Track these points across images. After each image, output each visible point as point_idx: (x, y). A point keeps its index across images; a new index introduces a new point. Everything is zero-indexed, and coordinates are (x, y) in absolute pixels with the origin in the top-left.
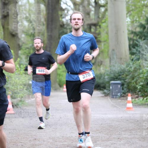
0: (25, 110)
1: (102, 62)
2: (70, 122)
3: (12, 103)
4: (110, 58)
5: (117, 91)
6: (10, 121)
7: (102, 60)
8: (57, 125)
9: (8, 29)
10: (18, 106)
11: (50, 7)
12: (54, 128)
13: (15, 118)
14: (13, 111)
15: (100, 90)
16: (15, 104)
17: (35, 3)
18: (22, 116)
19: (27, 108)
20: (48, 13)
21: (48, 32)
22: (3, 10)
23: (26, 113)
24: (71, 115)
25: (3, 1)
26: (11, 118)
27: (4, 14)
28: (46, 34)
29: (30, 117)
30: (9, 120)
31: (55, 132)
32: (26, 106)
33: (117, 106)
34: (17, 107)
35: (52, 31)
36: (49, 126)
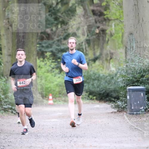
1: (112, 54)
4: (126, 48)
5: (139, 102)
7: (112, 51)
15: (111, 101)
24: (61, 145)
33: (139, 128)
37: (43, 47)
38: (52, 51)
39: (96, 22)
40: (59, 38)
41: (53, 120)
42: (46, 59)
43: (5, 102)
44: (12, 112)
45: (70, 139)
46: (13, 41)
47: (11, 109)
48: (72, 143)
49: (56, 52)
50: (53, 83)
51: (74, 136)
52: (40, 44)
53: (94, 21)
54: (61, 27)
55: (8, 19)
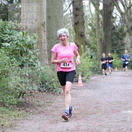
0: (90, 84)
2: (120, 91)
3: (82, 80)
8: (111, 93)
9: (78, 31)
11: (106, 16)
12: (110, 96)
13: (84, 89)
14: (83, 85)
16: (84, 80)
17: (95, 14)
18: (89, 88)
19: (92, 83)
20: (104, 21)
21: (104, 33)
22: (75, 19)
23: (91, 86)
24: (121, 87)
25: (75, 13)
26: (81, 90)
27: (75, 22)
28: (103, 34)
29: (94, 88)
31: (110, 98)
32: (91, 81)
34: (85, 82)
35: (107, 32)
36: (106, 95)
37: (113, 49)
38: (117, 50)
40: (119, 45)
41: (118, 77)
42: (114, 53)
43: (99, 70)
44: (101, 74)
46: (102, 46)
47: (101, 73)
48: (125, 86)
49: (118, 50)
50: (117, 63)
51: (126, 83)
52: (112, 48)
54: (120, 41)
55: (100, 38)
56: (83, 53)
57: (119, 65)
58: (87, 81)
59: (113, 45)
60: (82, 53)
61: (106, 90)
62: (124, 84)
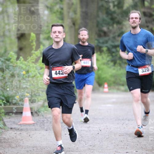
0: (49, 119)
2: (113, 136)
3: (31, 109)
6: (29, 135)
8: (95, 140)
10: (39, 113)
12: (91, 146)
13: (36, 130)
14: (33, 120)
16: (36, 110)
18: (46, 127)
21: (82, 7)
24: (115, 126)
26: (29, 131)
28: (79, 11)
30: (27, 134)
31: (92, 151)
34: (38, 115)
35: (87, 5)
36: (84, 143)
37: (99, 42)
39: (146, 22)
45: (123, 122)
48: (124, 126)
51: (126, 119)
52: (97, 40)
53: (144, 21)
55: (72, 18)
56: (33, 52)
57: (113, 79)
58: (42, 113)
59: (100, 36)
60: (32, 49)
61: (83, 132)
62: (123, 120)
